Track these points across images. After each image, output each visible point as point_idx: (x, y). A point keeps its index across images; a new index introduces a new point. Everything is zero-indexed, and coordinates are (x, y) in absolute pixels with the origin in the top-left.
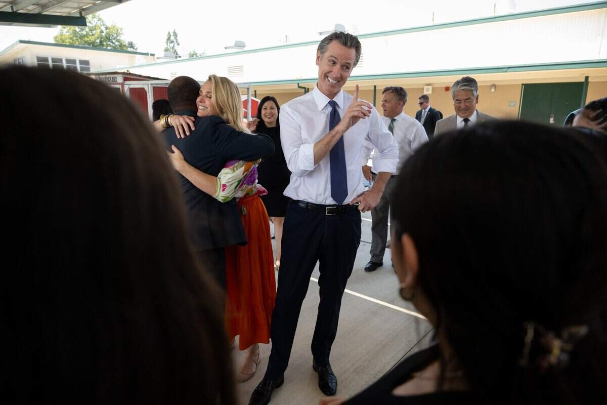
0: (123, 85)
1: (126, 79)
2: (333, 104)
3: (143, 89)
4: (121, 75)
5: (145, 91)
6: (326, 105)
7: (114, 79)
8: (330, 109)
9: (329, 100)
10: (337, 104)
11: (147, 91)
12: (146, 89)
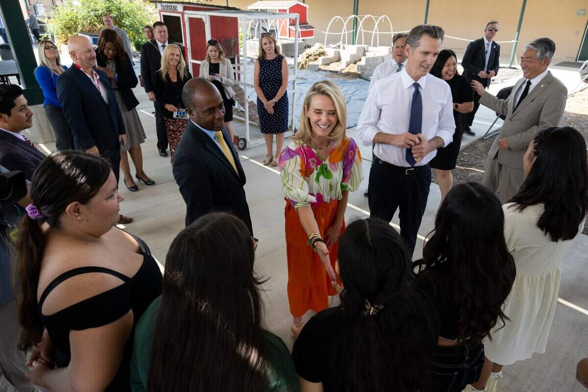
0: (183, 14)
1: (185, 8)
2: (417, 86)
3: (201, 19)
4: (181, 5)
5: (203, 21)
6: (411, 86)
7: (175, 8)
8: (413, 89)
9: (414, 82)
10: (420, 86)
11: (205, 22)
12: (204, 19)
